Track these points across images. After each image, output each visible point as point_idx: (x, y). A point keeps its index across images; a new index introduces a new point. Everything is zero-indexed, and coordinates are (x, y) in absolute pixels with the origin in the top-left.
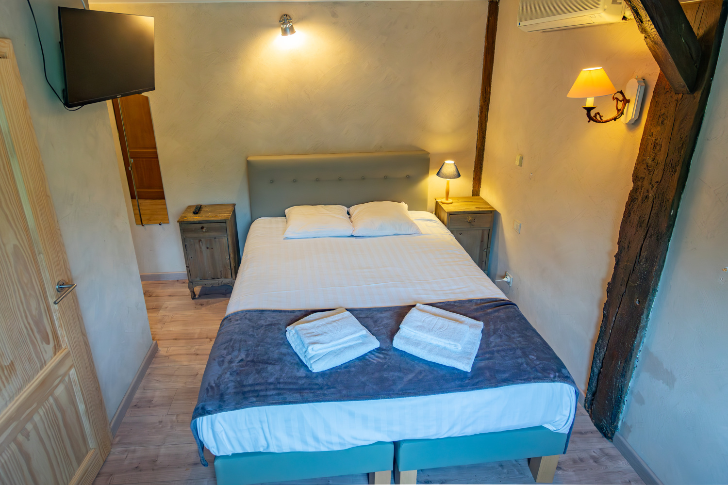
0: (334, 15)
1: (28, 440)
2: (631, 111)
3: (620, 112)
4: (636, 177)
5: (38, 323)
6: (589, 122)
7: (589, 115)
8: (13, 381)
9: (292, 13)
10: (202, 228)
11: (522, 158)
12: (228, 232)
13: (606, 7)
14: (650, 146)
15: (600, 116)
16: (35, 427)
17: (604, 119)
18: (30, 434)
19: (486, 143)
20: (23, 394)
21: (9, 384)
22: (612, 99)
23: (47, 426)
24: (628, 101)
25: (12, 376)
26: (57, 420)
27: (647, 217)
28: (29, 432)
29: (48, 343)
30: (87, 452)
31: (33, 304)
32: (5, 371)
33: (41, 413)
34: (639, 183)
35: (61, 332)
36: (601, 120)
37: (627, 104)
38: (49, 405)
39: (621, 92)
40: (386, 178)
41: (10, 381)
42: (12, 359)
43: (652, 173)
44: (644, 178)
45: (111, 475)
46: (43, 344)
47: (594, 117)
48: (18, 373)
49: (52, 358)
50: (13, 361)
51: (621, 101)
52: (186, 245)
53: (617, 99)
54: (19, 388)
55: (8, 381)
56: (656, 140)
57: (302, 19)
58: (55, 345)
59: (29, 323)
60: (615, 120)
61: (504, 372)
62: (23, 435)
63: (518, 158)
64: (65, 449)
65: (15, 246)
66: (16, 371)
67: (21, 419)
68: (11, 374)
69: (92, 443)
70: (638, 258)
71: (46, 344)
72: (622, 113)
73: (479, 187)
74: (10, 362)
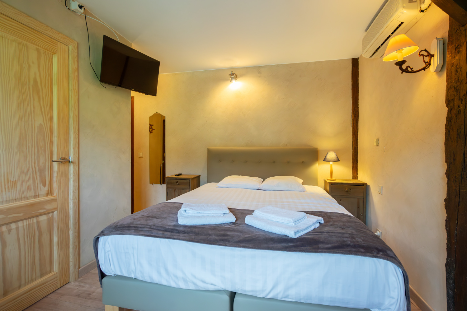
0: (259, 73)
1: (9, 234)
2: (436, 62)
3: (428, 64)
4: (449, 102)
5: (42, 171)
6: (402, 73)
7: (401, 68)
8: (12, 192)
9: (237, 72)
10: (177, 182)
11: (378, 140)
12: (191, 186)
13: (404, 5)
14: (454, 73)
15: (411, 68)
16: (17, 228)
17: (414, 70)
18: (12, 231)
19: (358, 143)
20: (16, 203)
21: (9, 192)
22: (419, 56)
23: (26, 234)
24: (433, 56)
25: (13, 189)
26: (35, 235)
27: (463, 127)
28: (11, 229)
29: (44, 186)
30: (50, 272)
31: (42, 160)
32: (9, 183)
33: (25, 224)
34: (452, 105)
35: (55, 185)
36: (412, 70)
37: (432, 58)
38: (32, 222)
39: (425, 50)
40: (288, 162)
41: (10, 191)
42: (16, 179)
43: (459, 91)
44: (454, 99)
45: (63, 295)
46: (40, 184)
47: (405, 69)
48: (17, 189)
49: (44, 196)
50: (17, 181)
51: (427, 56)
52: (168, 192)
53: (423, 55)
54: (15, 198)
55: (9, 190)
56: (457, 66)
57: (242, 75)
58: (49, 190)
59: (35, 167)
60: (425, 70)
61: (328, 243)
62: (6, 228)
63: (375, 140)
64: (34, 257)
65: (41, 124)
66: (16, 188)
67: (9, 216)
68: (13, 187)
69: (56, 268)
70: (463, 165)
71: (43, 185)
72: (430, 64)
73: (357, 174)
74: (14, 180)
